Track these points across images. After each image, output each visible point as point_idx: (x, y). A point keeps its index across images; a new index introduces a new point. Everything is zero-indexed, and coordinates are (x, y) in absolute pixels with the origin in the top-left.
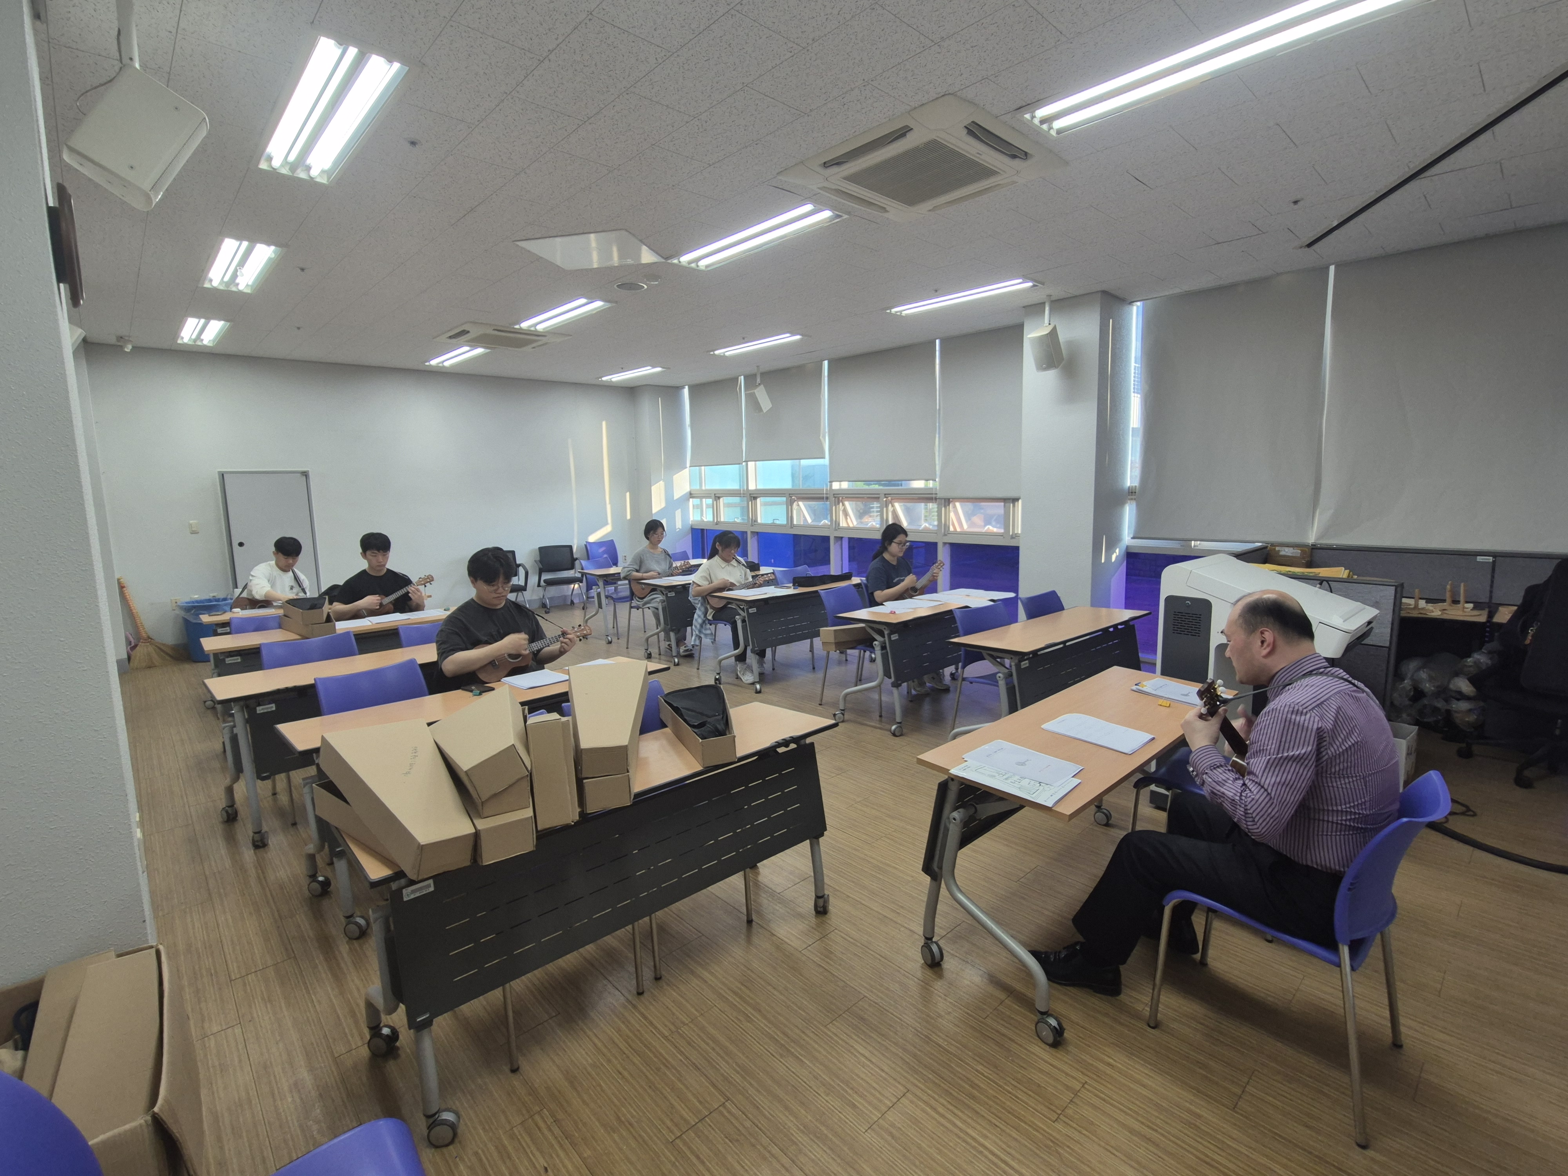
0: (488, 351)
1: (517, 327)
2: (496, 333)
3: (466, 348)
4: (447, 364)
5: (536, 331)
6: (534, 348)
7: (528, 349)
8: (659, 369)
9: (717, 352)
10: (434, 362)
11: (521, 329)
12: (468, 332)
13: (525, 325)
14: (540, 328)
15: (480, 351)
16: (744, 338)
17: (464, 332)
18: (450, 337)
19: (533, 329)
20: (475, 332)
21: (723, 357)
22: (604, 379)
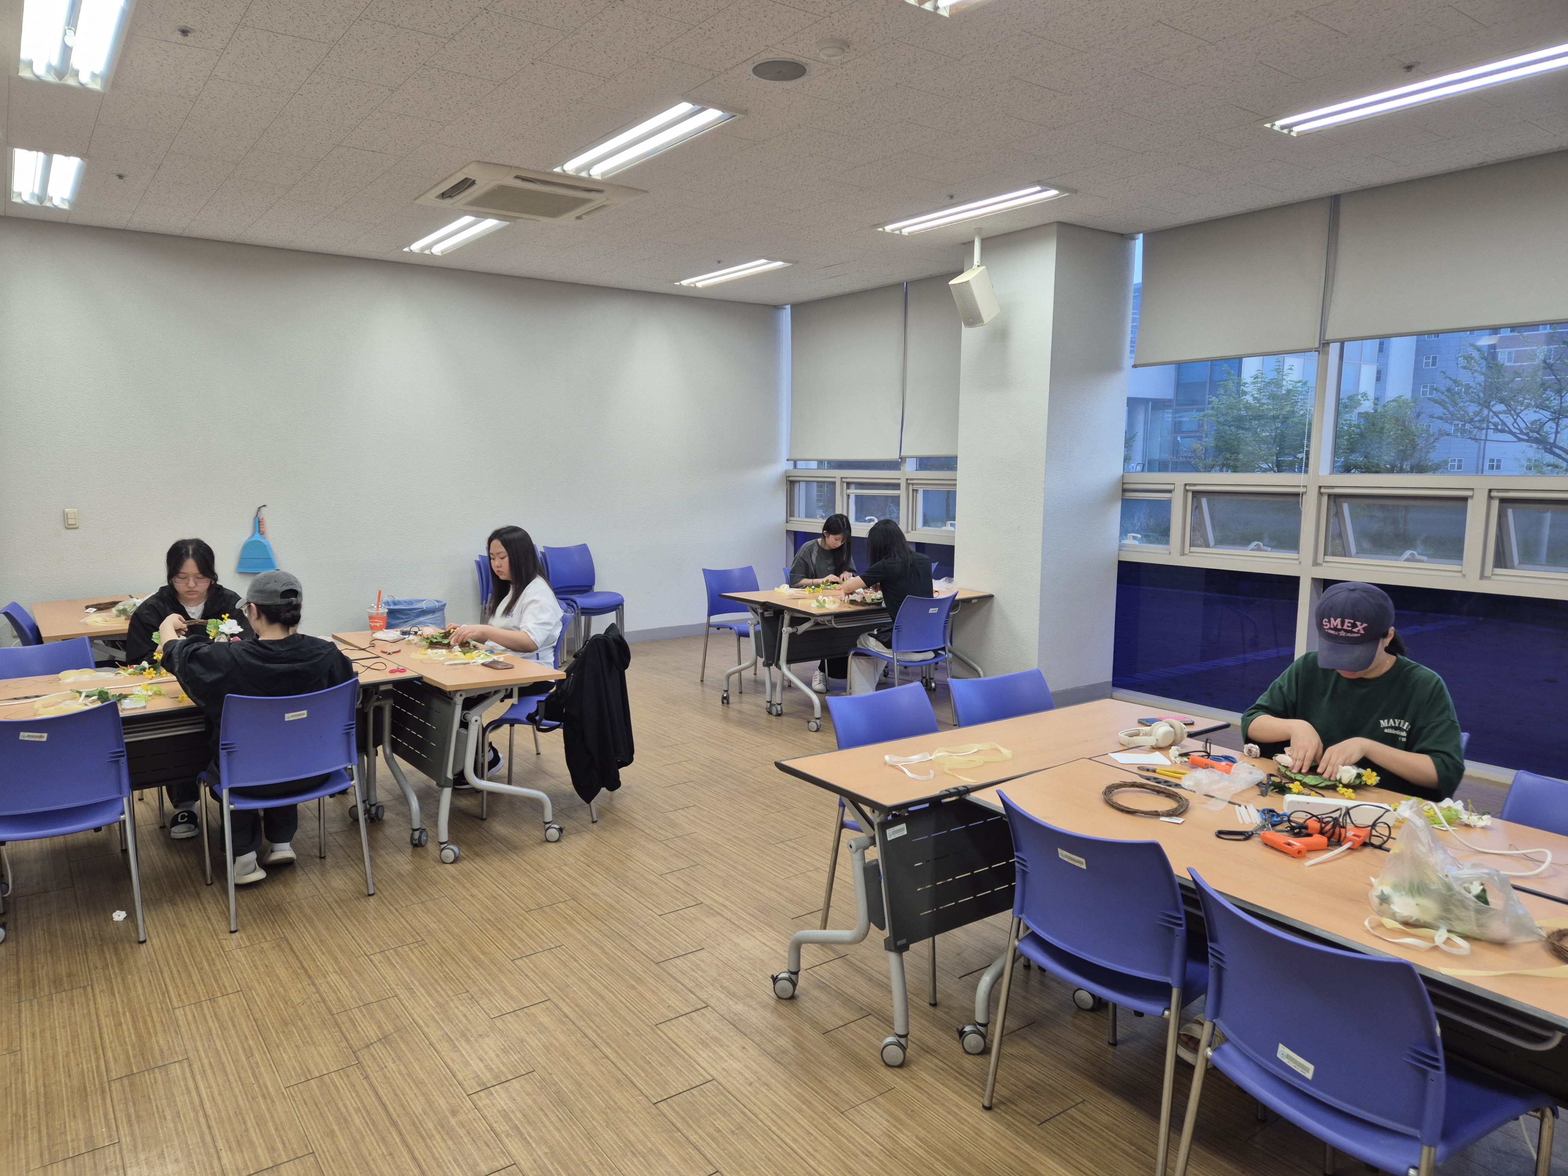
0: (505, 224)
1: (558, 170)
2: (519, 184)
3: (468, 219)
4: (437, 250)
5: (590, 179)
6: (579, 218)
7: (568, 219)
8: (778, 264)
9: (888, 228)
10: (416, 247)
11: (564, 175)
12: (473, 183)
13: (571, 166)
14: (596, 172)
15: (490, 224)
16: (952, 197)
17: (466, 184)
18: (443, 195)
19: (584, 174)
20: (485, 182)
21: (897, 237)
22: (685, 283)
